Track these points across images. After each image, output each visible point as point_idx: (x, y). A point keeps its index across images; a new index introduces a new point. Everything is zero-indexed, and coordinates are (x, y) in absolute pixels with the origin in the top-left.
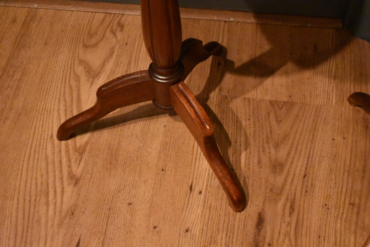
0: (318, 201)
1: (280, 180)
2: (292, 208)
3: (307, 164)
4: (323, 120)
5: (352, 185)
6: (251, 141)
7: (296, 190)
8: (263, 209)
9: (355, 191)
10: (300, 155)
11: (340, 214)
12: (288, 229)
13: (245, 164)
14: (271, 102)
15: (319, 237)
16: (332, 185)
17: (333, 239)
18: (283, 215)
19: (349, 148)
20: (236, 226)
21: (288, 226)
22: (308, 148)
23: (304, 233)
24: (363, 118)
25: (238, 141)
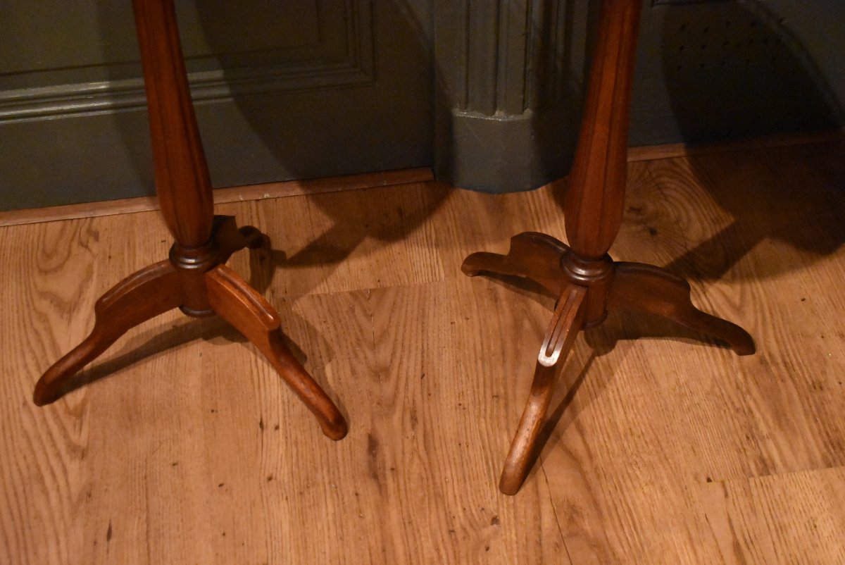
0: (449, 402)
1: (388, 389)
2: (414, 419)
3: (422, 361)
4: (432, 302)
5: (491, 373)
6: (336, 348)
7: (414, 395)
8: (373, 429)
9: (496, 379)
10: (410, 352)
11: (483, 412)
12: (415, 445)
13: (334, 379)
14: (352, 293)
15: (460, 445)
16: (464, 379)
17: (479, 444)
18: (404, 430)
19: (477, 329)
20: (340, 457)
21: (413, 441)
22: (420, 340)
23: (437, 444)
24: (488, 289)
25: (317, 354)
